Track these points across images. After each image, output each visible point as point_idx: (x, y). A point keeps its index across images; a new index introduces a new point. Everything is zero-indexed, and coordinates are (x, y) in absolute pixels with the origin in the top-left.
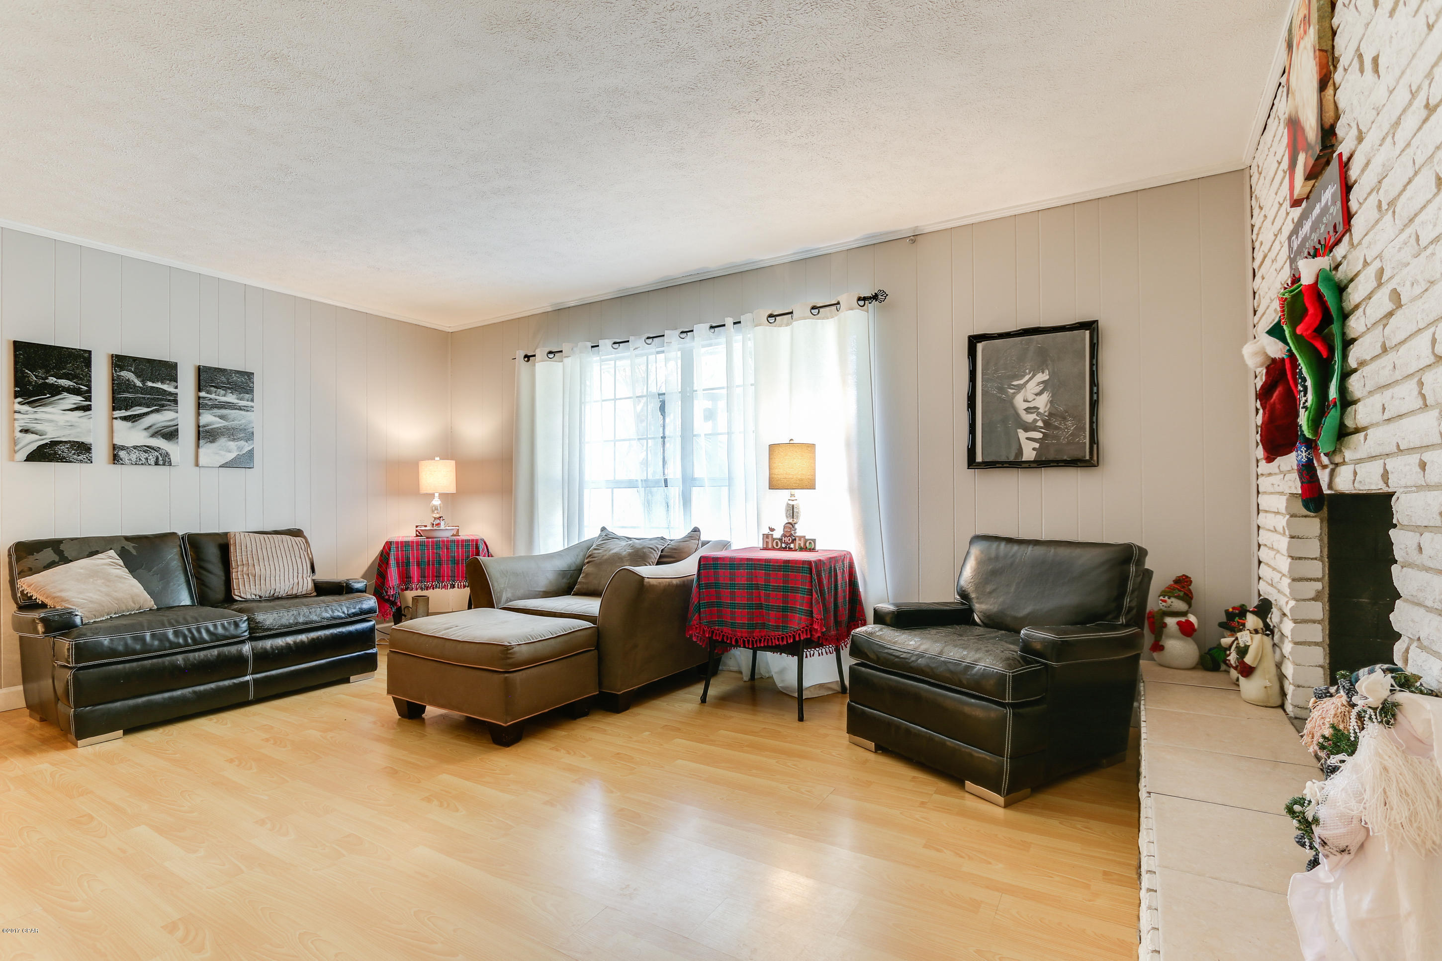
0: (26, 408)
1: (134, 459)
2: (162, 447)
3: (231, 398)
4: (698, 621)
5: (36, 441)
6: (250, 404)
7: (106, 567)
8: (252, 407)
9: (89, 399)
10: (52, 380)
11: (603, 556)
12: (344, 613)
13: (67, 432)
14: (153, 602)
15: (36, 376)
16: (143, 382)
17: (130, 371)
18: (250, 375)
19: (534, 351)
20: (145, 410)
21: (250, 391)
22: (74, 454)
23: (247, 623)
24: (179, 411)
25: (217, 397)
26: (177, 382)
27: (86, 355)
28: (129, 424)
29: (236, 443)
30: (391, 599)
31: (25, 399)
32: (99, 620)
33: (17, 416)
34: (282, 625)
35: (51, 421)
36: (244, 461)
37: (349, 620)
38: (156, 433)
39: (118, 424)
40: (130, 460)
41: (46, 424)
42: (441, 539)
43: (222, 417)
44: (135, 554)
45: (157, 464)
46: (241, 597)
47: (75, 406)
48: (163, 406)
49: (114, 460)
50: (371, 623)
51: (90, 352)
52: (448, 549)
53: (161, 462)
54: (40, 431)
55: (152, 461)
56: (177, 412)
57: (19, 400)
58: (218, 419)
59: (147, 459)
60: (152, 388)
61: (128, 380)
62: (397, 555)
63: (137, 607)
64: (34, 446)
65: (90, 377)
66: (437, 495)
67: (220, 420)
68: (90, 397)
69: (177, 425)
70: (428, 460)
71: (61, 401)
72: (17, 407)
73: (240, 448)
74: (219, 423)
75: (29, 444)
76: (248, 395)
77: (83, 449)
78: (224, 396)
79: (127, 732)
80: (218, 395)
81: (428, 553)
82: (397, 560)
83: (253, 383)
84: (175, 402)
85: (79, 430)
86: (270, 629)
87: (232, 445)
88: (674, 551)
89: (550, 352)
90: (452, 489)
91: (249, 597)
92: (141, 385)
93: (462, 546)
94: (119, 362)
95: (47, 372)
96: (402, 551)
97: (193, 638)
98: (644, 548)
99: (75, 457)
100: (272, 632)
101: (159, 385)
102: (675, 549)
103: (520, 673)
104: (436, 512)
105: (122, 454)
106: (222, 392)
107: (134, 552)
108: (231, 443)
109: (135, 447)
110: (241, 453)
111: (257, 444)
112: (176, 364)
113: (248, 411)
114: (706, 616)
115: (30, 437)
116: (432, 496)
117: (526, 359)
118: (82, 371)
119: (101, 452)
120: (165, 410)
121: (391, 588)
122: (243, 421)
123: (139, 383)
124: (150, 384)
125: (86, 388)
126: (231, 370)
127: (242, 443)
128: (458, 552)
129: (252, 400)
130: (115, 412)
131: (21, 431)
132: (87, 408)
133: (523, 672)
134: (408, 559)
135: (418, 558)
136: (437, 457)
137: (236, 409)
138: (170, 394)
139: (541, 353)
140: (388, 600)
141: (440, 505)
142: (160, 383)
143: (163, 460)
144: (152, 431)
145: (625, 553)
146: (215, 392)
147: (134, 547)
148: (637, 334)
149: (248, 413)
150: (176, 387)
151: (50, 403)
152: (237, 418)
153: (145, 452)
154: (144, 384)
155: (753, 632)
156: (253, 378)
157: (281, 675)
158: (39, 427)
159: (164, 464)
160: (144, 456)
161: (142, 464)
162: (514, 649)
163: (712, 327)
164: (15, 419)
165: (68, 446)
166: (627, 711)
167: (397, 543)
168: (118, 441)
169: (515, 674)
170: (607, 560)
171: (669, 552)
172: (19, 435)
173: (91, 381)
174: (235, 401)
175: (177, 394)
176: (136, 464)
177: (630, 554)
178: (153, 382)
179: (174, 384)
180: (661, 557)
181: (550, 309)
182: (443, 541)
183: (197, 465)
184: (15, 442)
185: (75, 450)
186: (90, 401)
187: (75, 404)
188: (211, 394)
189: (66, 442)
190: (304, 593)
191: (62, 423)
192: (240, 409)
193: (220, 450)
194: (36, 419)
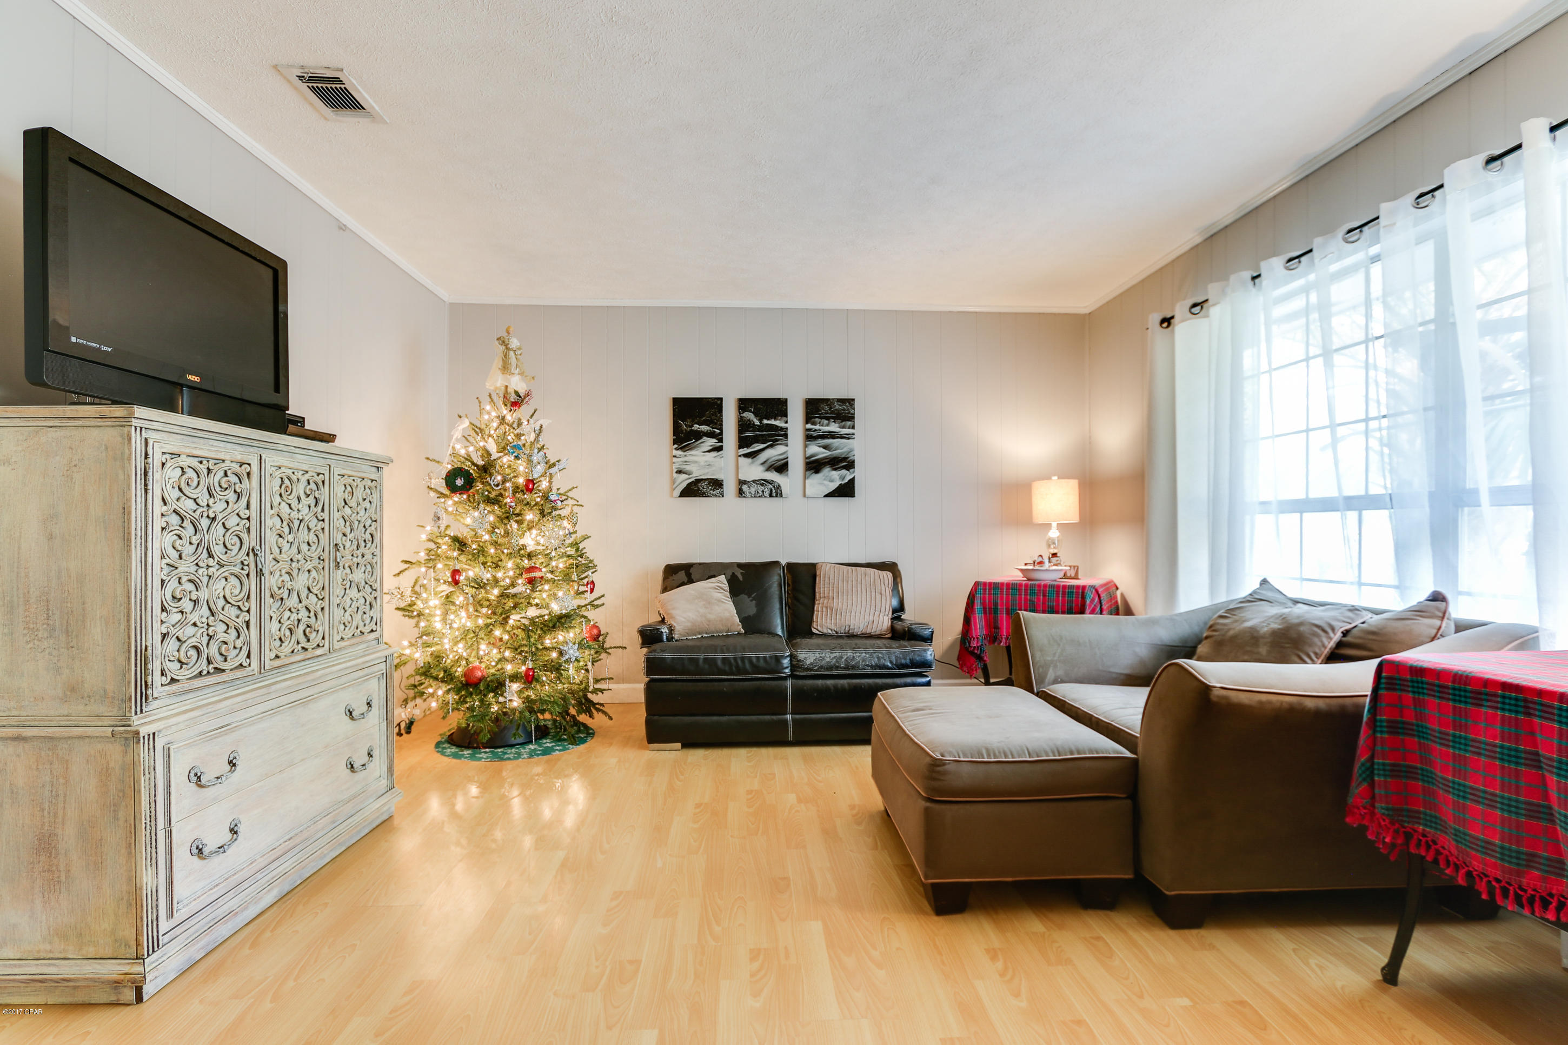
0: (679, 453)
1: (753, 493)
2: (775, 480)
3: (834, 427)
4: (1366, 802)
5: (686, 480)
6: (851, 431)
7: (711, 590)
8: (853, 434)
9: (721, 440)
10: (696, 427)
11: (1229, 630)
12: (891, 662)
13: (706, 471)
14: (741, 627)
15: (686, 425)
16: (761, 421)
17: (750, 411)
18: (851, 402)
19: (1173, 310)
20: (762, 446)
21: (851, 418)
22: (711, 490)
23: (789, 659)
24: (789, 445)
25: (821, 428)
26: (787, 417)
27: (719, 402)
28: (749, 460)
29: (839, 472)
30: (976, 651)
31: (679, 445)
32: (690, 638)
33: (675, 460)
34: (821, 667)
35: (695, 462)
36: (846, 490)
37: (897, 671)
38: (771, 466)
39: (742, 460)
40: (750, 493)
41: (692, 465)
42: (1037, 583)
43: (825, 447)
44: (741, 579)
45: (771, 496)
46: (817, 630)
47: (711, 448)
48: (777, 440)
49: (740, 493)
50: (928, 679)
51: (721, 399)
52: (1044, 596)
53: (774, 494)
54: (688, 471)
55: (767, 494)
56: (787, 446)
57: (676, 446)
58: (822, 450)
59: (763, 491)
60: (767, 424)
61: (749, 420)
62: (984, 598)
63: (725, 629)
64: (684, 485)
65: (722, 421)
66: (1054, 525)
67: (824, 450)
68: (722, 438)
69: (787, 458)
70: (1043, 480)
71: (702, 444)
72: (675, 452)
73: (843, 478)
74: (823, 453)
75: (681, 482)
76: (850, 422)
77: (717, 484)
78: (828, 425)
79: (684, 746)
80: (822, 426)
81: (1020, 599)
82: (984, 604)
83: (854, 410)
84: (786, 436)
85: (714, 468)
86: (811, 670)
87: (835, 474)
88: (1371, 637)
89: (1195, 305)
90: (1074, 517)
91: (825, 631)
92: (759, 423)
93: (1064, 593)
94: (744, 404)
95: (693, 421)
96: (990, 594)
97: (737, 666)
98: (1301, 624)
99: (711, 492)
100: (812, 673)
101: (772, 422)
102: (1373, 633)
103: (955, 807)
104: (1052, 546)
105: (745, 488)
106: (826, 422)
107: (741, 578)
108: (834, 472)
109: (754, 481)
110: (843, 482)
111: (859, 473)
112: (786, 400)
113: (849, 439)
114: (1387, 796)
115: (684, 476)
116: (1049, 526)
117: (1165, 325)
118: (716, 416)
119: (730, 487)
120: (777, 444)
121: (974, 638)
122: (845, 450)
123: (757, 423)
124: (765, 422)
125: (718, 431)
126: (833, 399)
127: (844, 472)
128: (1057, 601)
129: (853, 427)
130: (739, 451)
131: (676, 472)
132: (719, 449)
133: (961, 806)
134: (996, 604)
135: (1007, 604)
136: (1055, 475)
137: (838, 438)
138: (781, 429)
139: (1180, 311)
140: (972, 653)
141: (1058, 537)
142: (773, 420)
143: (776, 492)
144: (767, 465)
145: (1266, 629)
146: (820, 423)
147: (742, 573)
148: (1327, 231)
149: (850, 441)
150: (786, 422)
151: (695, 447)
152: (840, 447)
153: (762, 485)
154: (761, 423)
155: (1519, 873)
156: (854, 405)
157: (820, 720)
158: (688, 468)
159: (777, 496)
160: (761, 488)
161: (759, 497)
162: (947, 767)
163: (1491, 160)
164: (674, 463)
165: (707, 482)
166: (1194, 932)
167: (985, 584)
168: (742, 477)
169: (943, 807)
170: (1234, 637)
171: (1360, 638)
172: (675, 475)
173: (722, 425)
174: (838, 430)
175: (787, 428)
176: (755, 497)
177: (1274, 633)
178: (768, 420)
179: (784, 419)
180: (1340, 644)
181: (1198, 240)
182: (1039, 586)
183: (805, 496)
184: (673, 481)
185: (712, 486)
186: (722, 442)
187: (711, 446)
188: (816, 425)
189: (706, 480)
190: (878, 633)
191: (702, 464)
192: (842, 437)
193: (824, 480)
194: (686, 462)
